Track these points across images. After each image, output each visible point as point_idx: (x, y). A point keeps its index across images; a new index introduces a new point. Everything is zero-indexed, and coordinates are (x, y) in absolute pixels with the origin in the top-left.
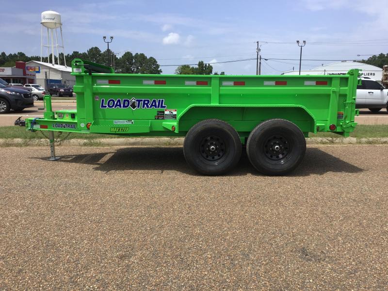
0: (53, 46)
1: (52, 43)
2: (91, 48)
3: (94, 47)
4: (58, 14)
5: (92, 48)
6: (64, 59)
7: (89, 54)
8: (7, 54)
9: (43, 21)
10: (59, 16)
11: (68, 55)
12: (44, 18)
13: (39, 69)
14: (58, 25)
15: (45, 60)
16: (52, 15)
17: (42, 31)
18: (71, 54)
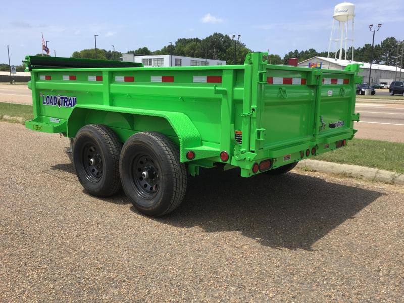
0: (342, 40)
1: (342, 37)
2: (385, 39)
3: (390, 37)
4: (352, 4)
5: (387, 39)
6: (351, 54)
7: (382, 46)
8: (299, 52)
9: (336, 14)
10: (353, 7)
11: (359, 48)
12: (337, 11)
13: (321, 65)
14: (350, 17)
15: (332, 55)
16: (346, 6)
17: (333, 26)
18: (362, 47)
